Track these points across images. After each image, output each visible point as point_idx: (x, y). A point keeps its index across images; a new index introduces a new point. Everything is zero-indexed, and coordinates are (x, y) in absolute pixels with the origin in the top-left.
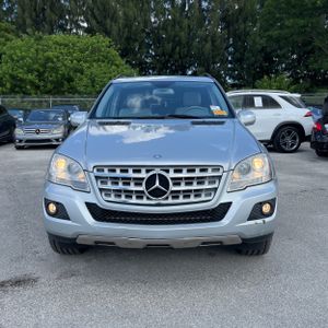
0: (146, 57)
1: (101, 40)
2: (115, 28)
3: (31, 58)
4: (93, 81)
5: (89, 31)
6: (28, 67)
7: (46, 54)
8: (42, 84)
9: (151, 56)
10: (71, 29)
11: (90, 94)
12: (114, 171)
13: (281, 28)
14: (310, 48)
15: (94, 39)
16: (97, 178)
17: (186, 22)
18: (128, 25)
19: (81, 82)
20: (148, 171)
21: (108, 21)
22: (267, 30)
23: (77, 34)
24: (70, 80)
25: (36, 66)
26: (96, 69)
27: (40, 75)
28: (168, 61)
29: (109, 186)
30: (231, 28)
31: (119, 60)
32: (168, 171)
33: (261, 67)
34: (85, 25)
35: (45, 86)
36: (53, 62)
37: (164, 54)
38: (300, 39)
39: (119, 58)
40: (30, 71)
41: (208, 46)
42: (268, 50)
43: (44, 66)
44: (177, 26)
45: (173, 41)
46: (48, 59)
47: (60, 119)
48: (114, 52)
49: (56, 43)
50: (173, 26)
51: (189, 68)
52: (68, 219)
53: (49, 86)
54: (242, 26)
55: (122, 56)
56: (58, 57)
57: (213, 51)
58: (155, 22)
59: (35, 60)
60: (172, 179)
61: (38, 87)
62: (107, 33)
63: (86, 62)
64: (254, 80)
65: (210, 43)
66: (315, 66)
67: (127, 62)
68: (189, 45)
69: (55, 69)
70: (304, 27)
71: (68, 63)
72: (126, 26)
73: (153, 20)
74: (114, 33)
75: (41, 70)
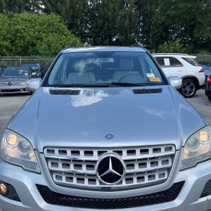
0: (85, 29)
1: (54, 17)
2: (63, 9)
3: (5, 30)
4: (49, 46)
5: (46, 11)
6: (4, 36)
7: (16, 27)
8: (14, 48)
9: (89, 29)
10: (34, 10)
11: (47, 55)
12: (65, 152)
13: (174, 9)
14: (193, 22)
15: (49, 17)
16: (47, 159)
17: (112, 5)
18: (72, 7)
19: (41, 47)
20: (100, 153)
21: (59, 4)
22: (165, 11)
23: (37, 13)
24: (33, 45)
25: (9, 36)
26: (51, 38)
27: (12, 42)
28: (100, 32)
29: (60, 168)
30: (141, 9)
31: (67, 32)
32: (120, 153)
33: (161, 36)
34: (43, 7)
35: (16, 50)
36: (21, 33)
37: (97, 27)
38: (188, 17)
39: (67, 30)
40: (5, 39)
41: (127, 21)
42: (166, 24)
43: (15, 35)
44: (106, 8)
45: (103, 18)
46: (17, 31)
47: (26, 74)
48: (63, 26)
49: (23, 19)
50: (103, 7)
51: (114, 36)
52: (19, 200)
53: (19, 49)
54: (149, 8)
55: (69, 29)
56: (24, 29)
57: (130, 25)
58: (91, 5)
59: (8, 32)
60: (125, 161)
61: (11, 50)
62: (58, 12)
63: (44, 32)
64: (157, 44)
65: (128, 19)
66: (198, 35)
67: (72, 33)
68: (114, 21)
69: (23, 38)
70: (191, 8)
71: (31, 33)
72: (71, 7)
73: (89, 3)
74: (63, 12)
75: (13, 38)
